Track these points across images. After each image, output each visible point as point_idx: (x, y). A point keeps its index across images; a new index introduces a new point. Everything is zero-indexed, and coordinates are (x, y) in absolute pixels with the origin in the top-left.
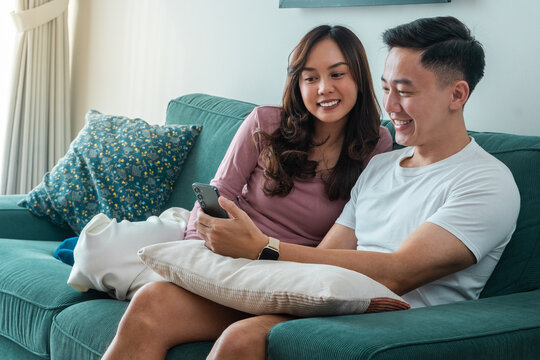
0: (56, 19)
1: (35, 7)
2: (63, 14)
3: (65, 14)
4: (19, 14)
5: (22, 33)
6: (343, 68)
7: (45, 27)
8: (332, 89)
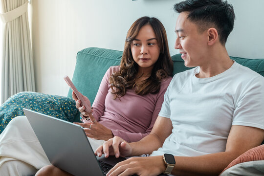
0: (22, 16)
1: (10, 10)
2: (25, 13)
3: (26, 13)
4: (3, 14)
5: (5, 24)
6: (154, 41)
7: (17, 20)
8: (147, 52)
